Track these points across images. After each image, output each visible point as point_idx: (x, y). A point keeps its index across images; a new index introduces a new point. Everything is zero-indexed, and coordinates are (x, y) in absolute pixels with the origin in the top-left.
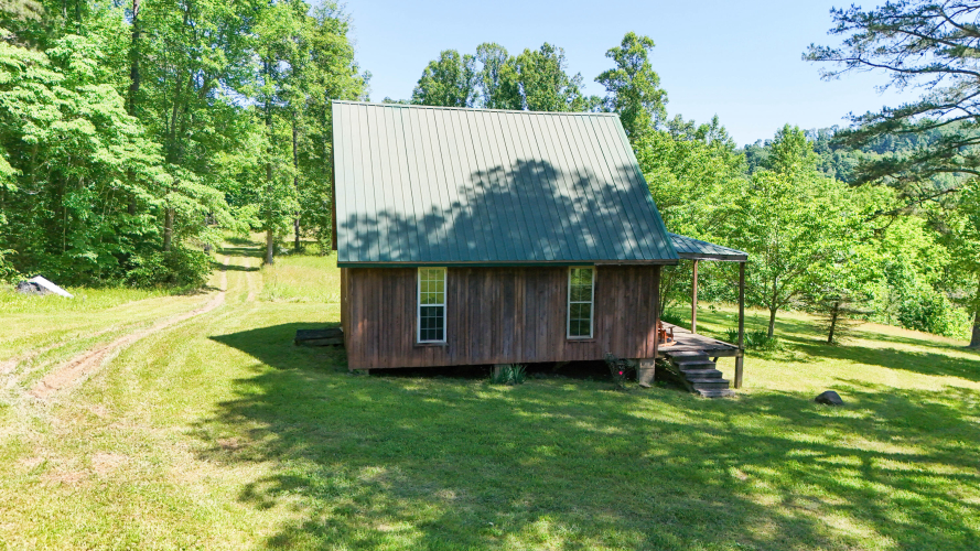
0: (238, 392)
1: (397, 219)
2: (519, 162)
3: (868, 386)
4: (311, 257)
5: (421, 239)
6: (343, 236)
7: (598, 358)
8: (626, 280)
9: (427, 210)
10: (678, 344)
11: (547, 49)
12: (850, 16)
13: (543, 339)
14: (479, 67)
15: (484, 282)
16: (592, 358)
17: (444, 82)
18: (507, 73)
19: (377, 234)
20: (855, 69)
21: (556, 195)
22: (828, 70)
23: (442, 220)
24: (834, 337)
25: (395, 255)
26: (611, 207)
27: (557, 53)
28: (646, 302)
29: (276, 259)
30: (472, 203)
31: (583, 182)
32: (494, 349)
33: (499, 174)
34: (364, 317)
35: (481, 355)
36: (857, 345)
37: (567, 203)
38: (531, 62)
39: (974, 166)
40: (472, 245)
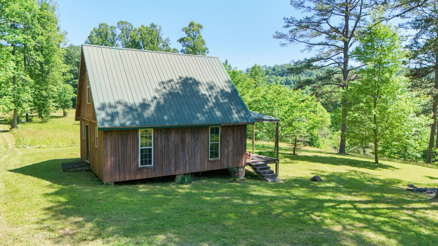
0: (51, 201)
1: (126, 105)
2: (180, 78)
3: (322, 172)
4: (37, 124)
5: (140, 116)
6: (99, 114)
7: (222, 168)
8: (233, 132)
9: (141, 101)
10: (252, 159)
11: (153, 26)
12: (291, 21)
13: (198, 161)
14: (118, 32)
15: (171, 134)
16: (219, 168)
17: (101, 38)
18: (134, 35)
19: (117, 113)
20: (292, 43)
21: (200, 94)
22: (283, 43)
23: (149, 105)
24: (296, 152)
25: (128, 123)
26: (224, 99)
27: (158, 28)
28: (241, 141)
29: (19, 126)
30: (162, 97)
31: (211, 88)
32: (176, 167)
33: (172, 83)
34: (111, 156)
35: (170, 171)
36: (304, 155)
37: (205, 97)
38: (145, 31)
39: (339, 82)
40: (166, 117)
